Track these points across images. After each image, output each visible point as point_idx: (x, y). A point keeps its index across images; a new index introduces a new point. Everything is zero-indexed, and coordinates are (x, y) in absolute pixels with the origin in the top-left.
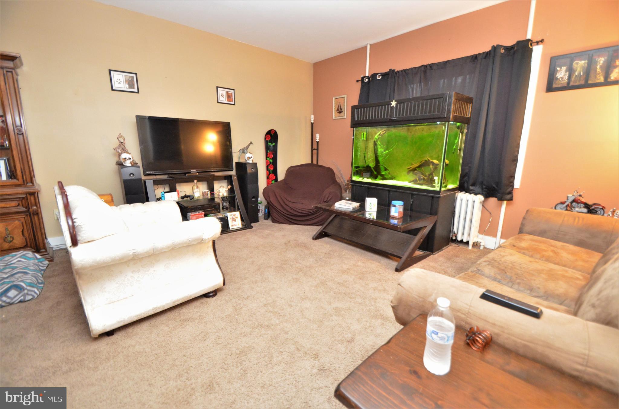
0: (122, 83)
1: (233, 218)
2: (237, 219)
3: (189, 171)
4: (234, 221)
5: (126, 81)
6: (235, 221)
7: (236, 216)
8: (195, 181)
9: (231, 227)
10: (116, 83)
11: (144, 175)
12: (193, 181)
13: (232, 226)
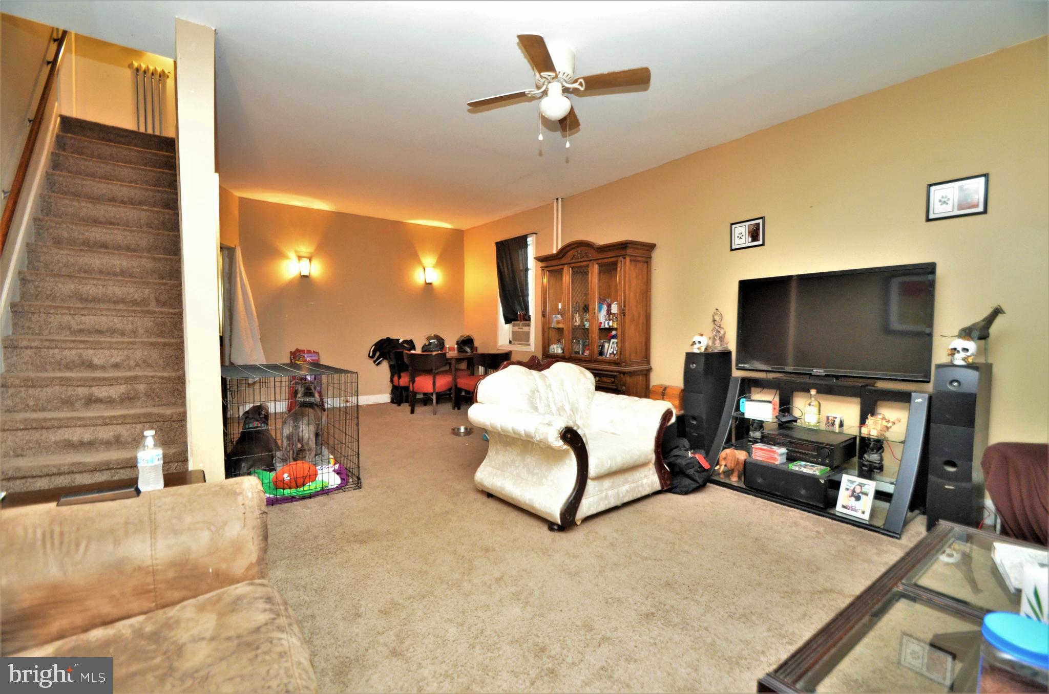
0: (744, 238)
1: (854, 491)
2: (863, 497)
3: (810, 370)
4: (853, 499)
5: (749, 232)
6: (858, 498)
7: (864, 490)
8: (813, 392)
9: (839, 508)
10: (737, 239)
11: (737, 369)
12: (807, 391)
13: (844, 507)
